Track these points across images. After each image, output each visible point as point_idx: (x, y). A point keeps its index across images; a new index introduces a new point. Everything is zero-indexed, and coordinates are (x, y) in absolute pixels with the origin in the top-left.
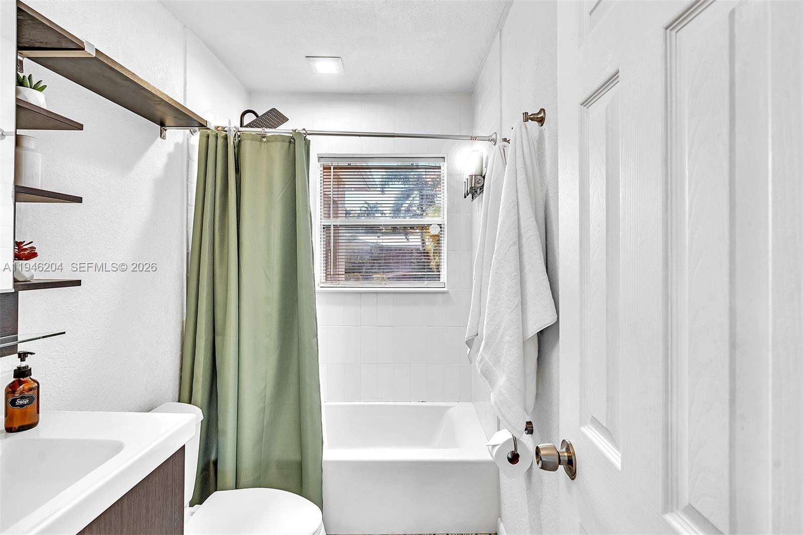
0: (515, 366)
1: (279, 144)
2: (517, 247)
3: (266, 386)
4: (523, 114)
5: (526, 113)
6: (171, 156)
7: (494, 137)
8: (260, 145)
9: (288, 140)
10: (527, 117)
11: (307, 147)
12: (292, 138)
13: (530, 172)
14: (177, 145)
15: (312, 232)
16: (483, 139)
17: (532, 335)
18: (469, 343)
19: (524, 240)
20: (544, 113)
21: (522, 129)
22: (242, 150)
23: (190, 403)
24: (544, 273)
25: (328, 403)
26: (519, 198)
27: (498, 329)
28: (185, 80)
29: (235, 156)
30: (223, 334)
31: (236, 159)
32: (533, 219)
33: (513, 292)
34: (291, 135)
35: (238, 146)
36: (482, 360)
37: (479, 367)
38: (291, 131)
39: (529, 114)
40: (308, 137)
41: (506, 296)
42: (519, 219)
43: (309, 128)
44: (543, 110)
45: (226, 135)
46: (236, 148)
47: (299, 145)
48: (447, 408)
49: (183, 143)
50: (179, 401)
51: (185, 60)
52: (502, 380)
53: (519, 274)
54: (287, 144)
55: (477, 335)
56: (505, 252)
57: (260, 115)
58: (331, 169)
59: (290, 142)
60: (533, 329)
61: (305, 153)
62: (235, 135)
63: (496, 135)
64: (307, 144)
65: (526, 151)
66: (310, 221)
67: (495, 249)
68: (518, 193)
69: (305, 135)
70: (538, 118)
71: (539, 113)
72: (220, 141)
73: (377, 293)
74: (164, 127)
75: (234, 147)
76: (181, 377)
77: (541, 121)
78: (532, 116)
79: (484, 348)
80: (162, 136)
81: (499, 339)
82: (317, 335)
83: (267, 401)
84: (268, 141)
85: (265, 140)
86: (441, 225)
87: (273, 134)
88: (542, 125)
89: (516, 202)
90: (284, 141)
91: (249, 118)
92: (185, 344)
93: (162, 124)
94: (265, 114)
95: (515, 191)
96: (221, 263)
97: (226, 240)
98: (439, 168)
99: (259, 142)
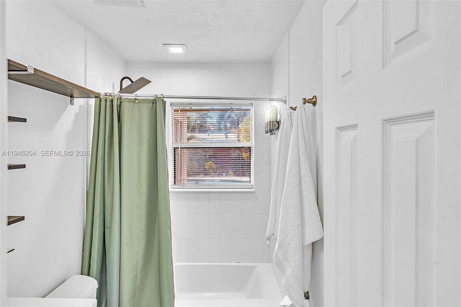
0: (297, 264)
1: (147, 104)
2: (298, 188)
3: (138, 261)
4: (303, 99)
5: (304, 99)
6: (77, 115)
7: (284, 98)
8: (134, 105)
9: (152, 102)
10: (305, 101)
11: (164, 106)
12: (155, 100)
13: (307, 138)
14: (81, 107)
15: (167, 161)
16: (277, 100)
17: (308, 244)
18: (268, 239)
19: (303, 183)
20: (316, 99)
21: (302, 110)
22: (122, 108)
23: (89, 275)
24: (315, 206)
25: (178, 264)
26: (300, 155)
27: (287, 239)
28: (86, 63)
29: (118, 113)
30: (110, 228)
31: (119, 114)
32: (309, 170)
33: (296, 216)
34: (154, 98)
35: (120, 106)
36: (277, 255)
37: (275, 260)
38: (154, 96)
39: (306, 99)
40: (165, 99)
41: (291, 218)
42: (300, 169)
43: (165, 94)
44: (315, 97)
45: (112, 99)
46: (119, 107)
47: (159, 105)
48: (255, 267)
49: (84, 104)
50: (81, 274)
51: (86, 51)
52: (289, 272)
53: (300, 205)
54: (151, 104)
55: (274, 234)
56: (291, 190)
57: (134, 80)
58: (179, 111)
59: (153, 103)
60: (309, 241)
61: (163, 110)
62: (118, 98)
63: (286, 98)
64: (164, 103)
65: (304, 125)
66: (166, 153)
67: (285, 186)
68: (300, 152)
69: (163, 98)
70: (312, 102)
71: (312, 99)
72: (108, 103)
73: (209, 193)
74: (72, 98)
75: (117, 107)
76: (83, 256)
77: (314, 104)
78: (308, 101)
79: (278, 249)
80: (72, 103)
81: (287, 245)
82: (171, 227)
83: (139, 270)
84: (139, 103)
85: (137, 101)
86: (250, 147)
87: (142, 98)
88: (315, 106)
89: (298, 158)
90: (149, 103)
91: (126, 83)
92: (86, 234)
93: (72, 96)
94: (137, 81)
95: (298, 150)
96: (109, 181)
97: (112, 168)
98: (249, 110)
99: (133, 103)
